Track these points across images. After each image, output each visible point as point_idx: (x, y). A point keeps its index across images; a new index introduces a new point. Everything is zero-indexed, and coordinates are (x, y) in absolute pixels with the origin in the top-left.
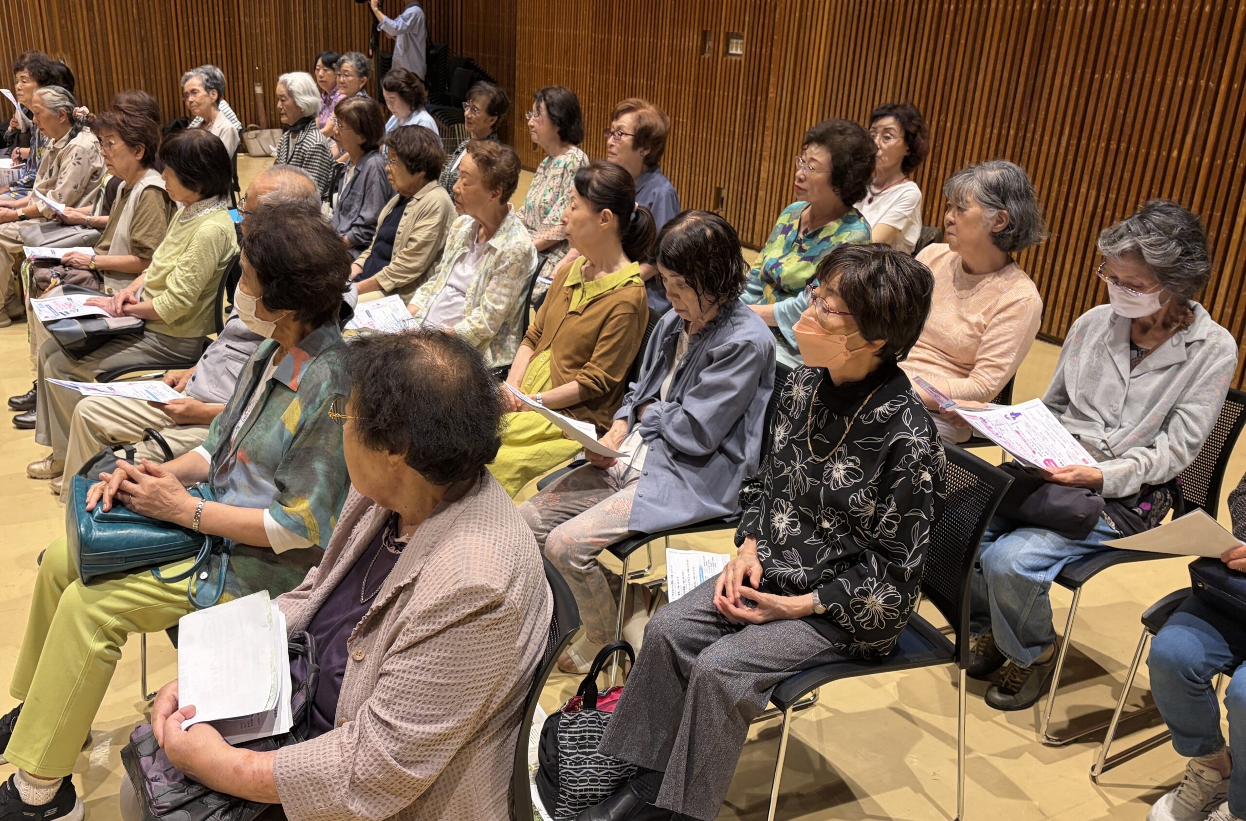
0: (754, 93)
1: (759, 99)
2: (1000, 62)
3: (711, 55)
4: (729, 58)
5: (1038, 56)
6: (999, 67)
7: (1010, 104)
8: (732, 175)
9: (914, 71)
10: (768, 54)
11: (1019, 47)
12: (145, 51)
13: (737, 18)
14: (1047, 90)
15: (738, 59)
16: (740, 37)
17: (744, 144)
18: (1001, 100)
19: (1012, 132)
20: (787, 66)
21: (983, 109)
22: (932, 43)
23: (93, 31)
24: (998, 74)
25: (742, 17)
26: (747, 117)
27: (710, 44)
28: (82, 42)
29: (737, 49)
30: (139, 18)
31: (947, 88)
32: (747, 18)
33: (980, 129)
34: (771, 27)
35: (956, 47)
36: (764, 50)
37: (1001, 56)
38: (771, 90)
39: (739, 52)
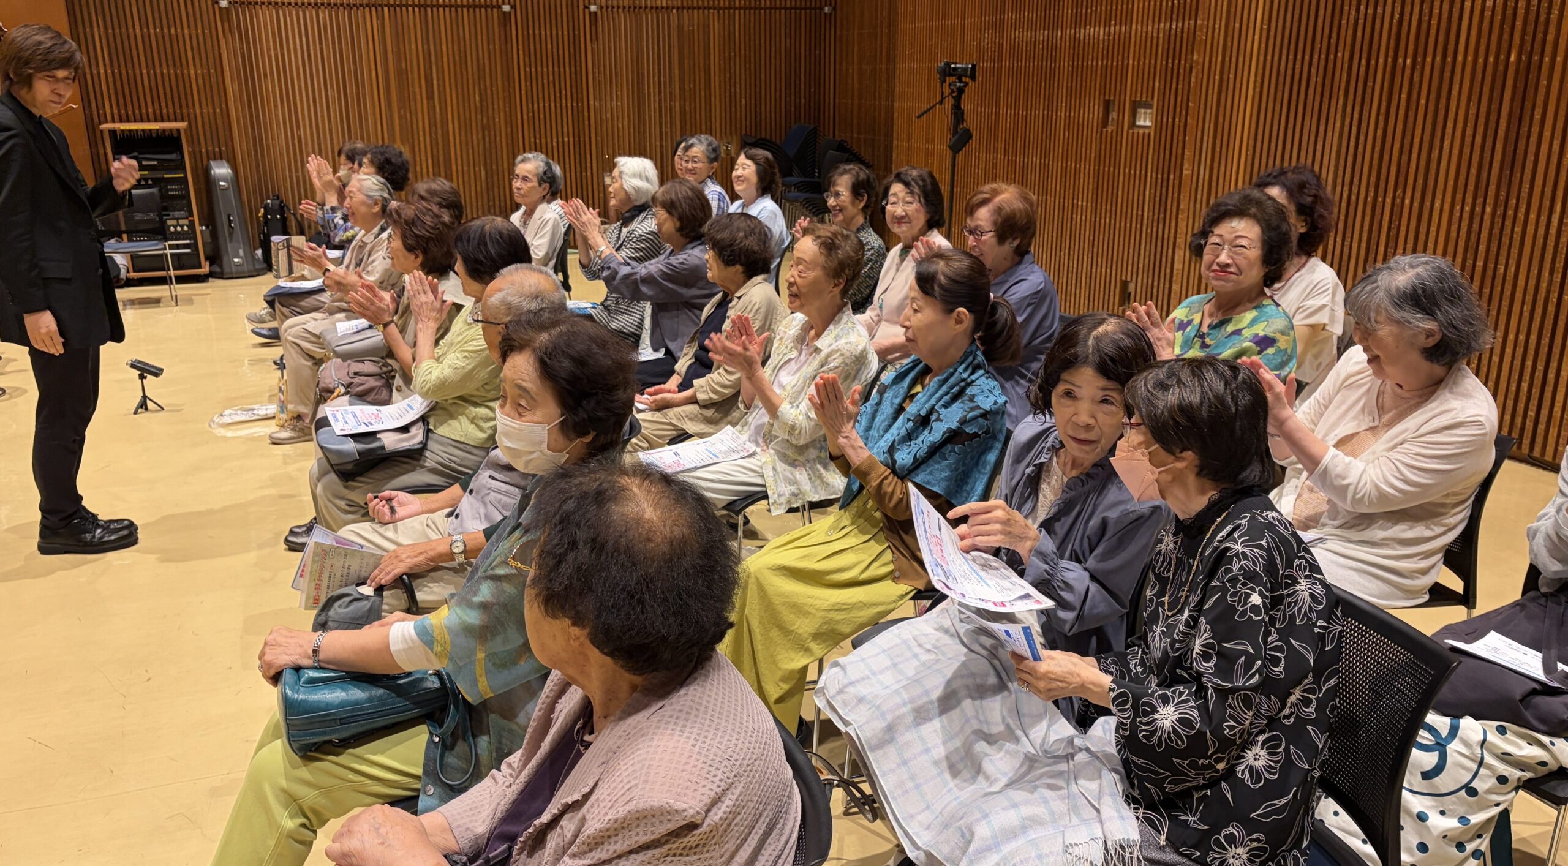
0: (1166, 170)
1: (1172, 177)
2: (1470, 125)
3: (1114, 128)
4: (1136, 130)
5: (1519, 117)
6: (1469, 131)
7: (1485, 175)
8: (1141, 265)
9: (1362, 138)
10: (1182, 124)
11: (1494, 107)
12: (487, 139)
13: (1145, 85)
14: (1531, 158)
15: (1147, 131)
16: (1148, 106)
17: (1155, 229)
18: (1473, 171)
19: (1488, 209)
20: (1205, 138)
21: (1451, 182)
22: (1384, 104)
23: (432, 121)
24: (1468, 140)
25: (1151, 83)
26: (1158, 199)
27: (1113, 115)
28: (421, 133)
29: (1145, 120)
30: (481, 106)
31: (1405, 158)
32: (1157, 84)
33: (1447, 207)
34: (1186, 92)
35: (1414, 108)
36: (1177, 120)
37: (1471, 118)
38: (1186, 166)
39: (1148, 123)
